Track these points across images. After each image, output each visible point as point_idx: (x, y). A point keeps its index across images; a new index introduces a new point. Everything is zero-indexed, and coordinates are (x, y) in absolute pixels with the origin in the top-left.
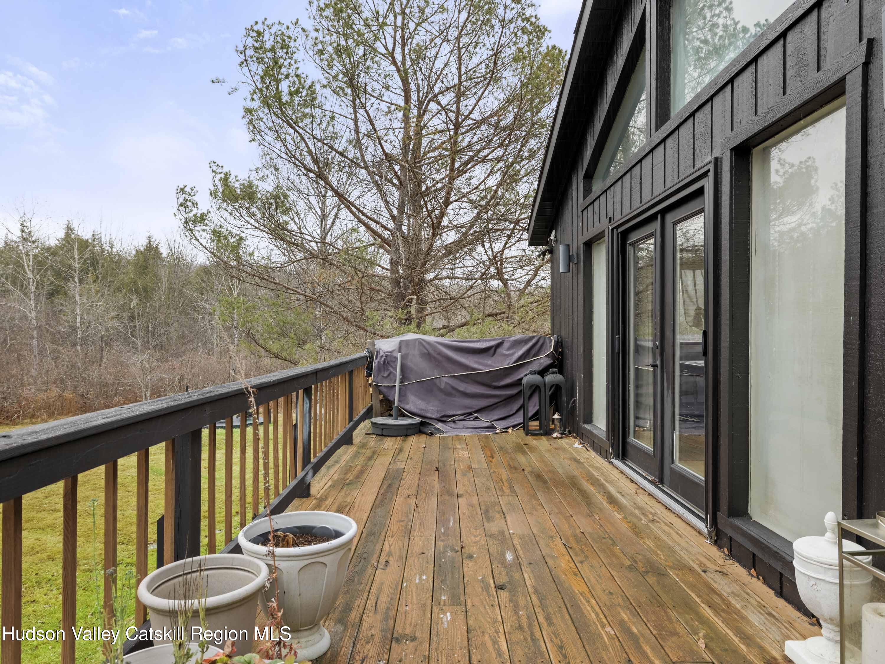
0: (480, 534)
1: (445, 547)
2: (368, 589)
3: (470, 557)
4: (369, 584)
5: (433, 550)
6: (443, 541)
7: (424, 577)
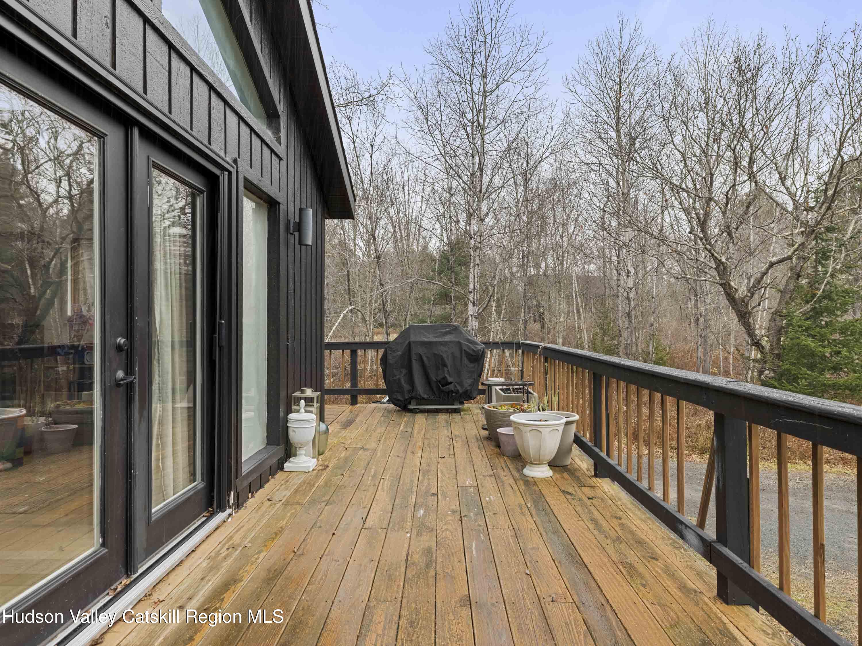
0: (443, 532)
1: (476, 521)
2: (523, 494)
3: (453, 512)
4: (524, 495)
5: (486, 517)
6: (480, 525)
7: (487, 499)
